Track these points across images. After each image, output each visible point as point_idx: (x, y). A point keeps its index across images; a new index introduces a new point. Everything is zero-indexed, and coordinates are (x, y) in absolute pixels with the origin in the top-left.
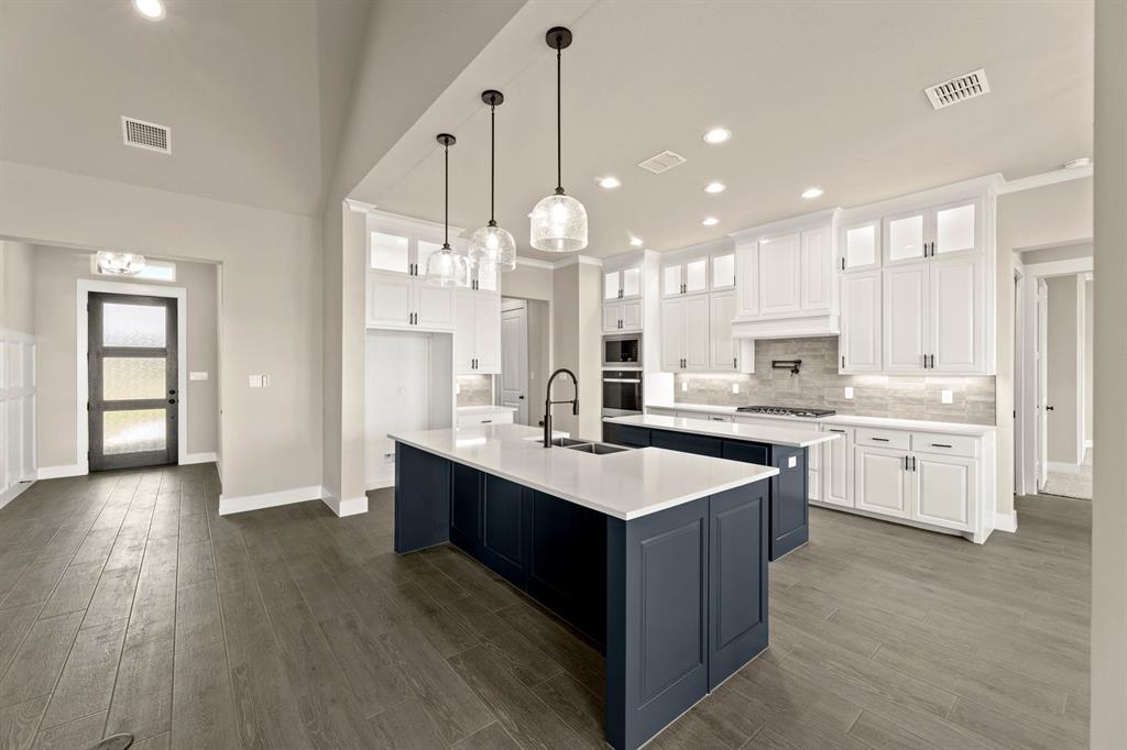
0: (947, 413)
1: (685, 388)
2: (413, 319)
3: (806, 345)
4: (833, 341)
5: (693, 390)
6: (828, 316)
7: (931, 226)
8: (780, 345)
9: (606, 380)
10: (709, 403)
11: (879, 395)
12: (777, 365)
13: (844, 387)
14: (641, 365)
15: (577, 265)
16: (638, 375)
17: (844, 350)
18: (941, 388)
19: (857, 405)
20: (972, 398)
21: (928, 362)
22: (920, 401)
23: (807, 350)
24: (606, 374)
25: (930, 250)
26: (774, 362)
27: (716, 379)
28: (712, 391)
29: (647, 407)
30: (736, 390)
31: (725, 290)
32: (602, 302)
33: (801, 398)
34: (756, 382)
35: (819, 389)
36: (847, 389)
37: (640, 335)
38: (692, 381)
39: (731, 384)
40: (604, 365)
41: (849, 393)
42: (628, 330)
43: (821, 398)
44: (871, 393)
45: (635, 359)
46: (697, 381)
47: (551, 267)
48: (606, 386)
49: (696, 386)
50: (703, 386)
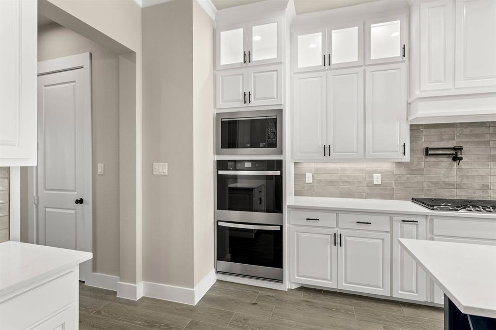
1: (309, 179)
3: (467, 131)
5: (319, 181)
8: (433, 131)
9: (221, 172)
10: (342, 195)
12: (430, 152)
14: (281, 153)
16: (278, 165)
23: (467, 135)
24: (221, 165)
26: (427, 150)
27: (351, 168)
28: (345, 182)
29: (290, 207)
30: (377, 179)
32: (214, 68)
33: (460, 187)
34: (403, 172)
35: (483, 177)
37: (281, 111)
38: (317, 171)
39: (371, 174)
40: (218, 153)
42: (259, 105)
43: (485, 187)
45: (272, 144)
46: (326, 171)
48: (221, 181)
49: (322, 177)
50: (334, 178)
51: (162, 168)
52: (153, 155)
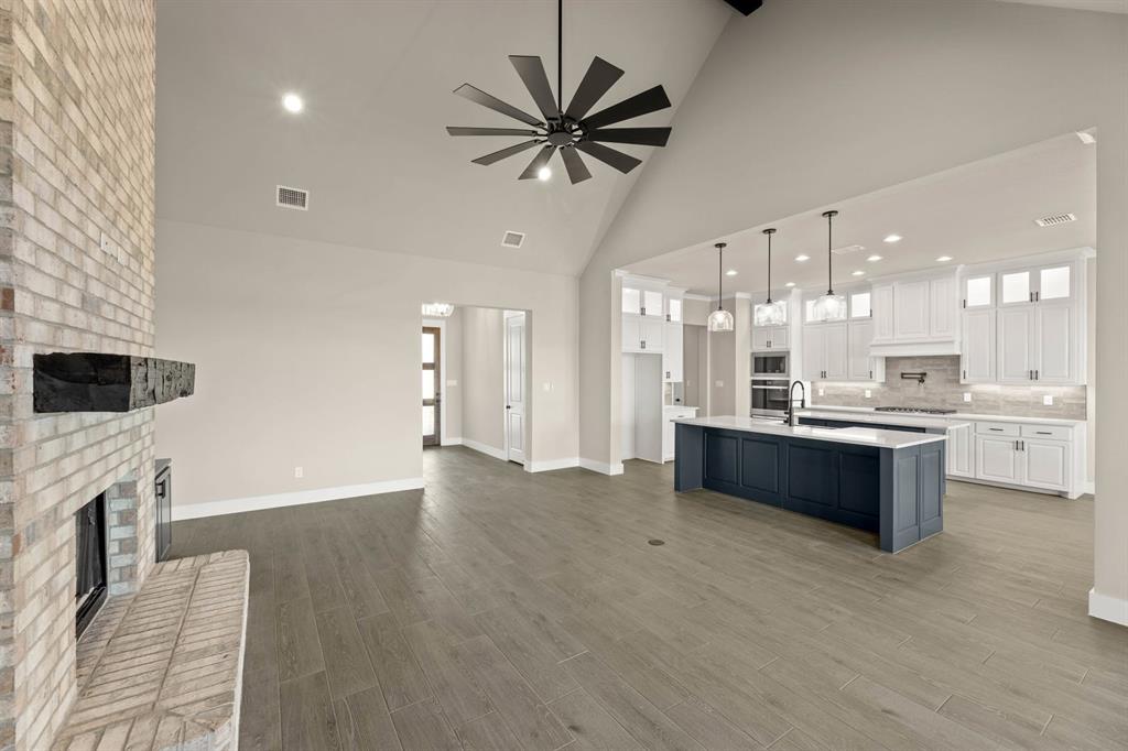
0: (1050, 411)
1: (821, 393)
2: (643, 345)
3: (931, 362)
4: (956, 360)
5: (828, 395)
6: (952, 342)
7: (1035, 281)
8: (907, 361)
9: (755, 387)
10: (844, 405)
11: (993, 399)
12: (905, 376)
13: (963, 393)
14: (788, 376)
15: (734, 299)
16: (785, 383)
17: (964, 366)
18: (1043, 394)
19: (973, 407)
20: (1068, 401)
21: (1034, 375)
22: (1026, 404)
23: (932, 365)
24: (754, 382)
25: (1034, 297)
26: (903, 374)
27: (851, 386)
28: (848, 396)
30: (868, 394)
31: (861, 319)
32: (750, 328)
33: (926, 400)
34: (886, 389)
35: (942, 394)
36: (966, 395)
37: (788, 353)
38: (829, 388)
39: (863, 391)
40: (752, 375)
41: (968, 398)
42: (776, 348)
43: (944, 401)
44: (986, 397)
45: (784, 371)
46: (833, 388)
47: (709, 299)
48: (754, 392)
49: (831, 392)
50: (839, 393)
51: (720, 384)
52: (715, 378)
